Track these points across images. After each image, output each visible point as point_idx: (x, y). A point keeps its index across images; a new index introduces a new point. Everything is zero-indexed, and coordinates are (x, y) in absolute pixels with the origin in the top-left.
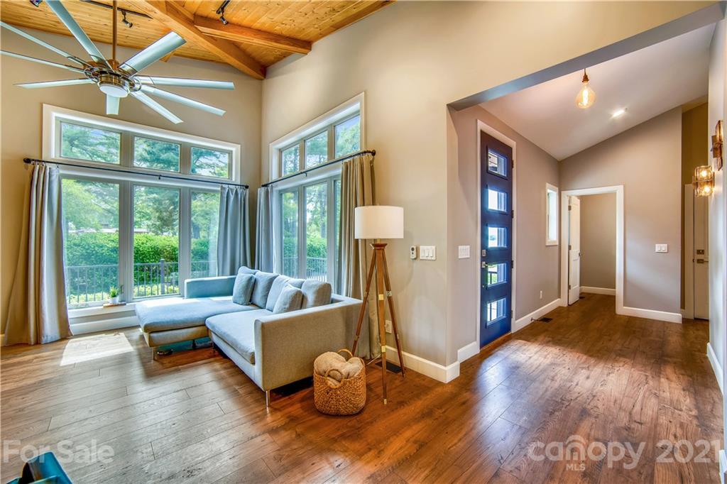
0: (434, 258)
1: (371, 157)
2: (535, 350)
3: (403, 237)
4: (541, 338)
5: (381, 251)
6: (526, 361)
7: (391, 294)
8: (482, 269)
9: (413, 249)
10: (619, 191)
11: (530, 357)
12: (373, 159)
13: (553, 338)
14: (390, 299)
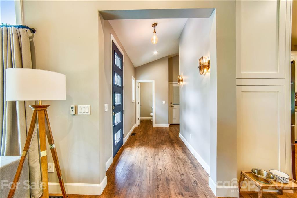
0: (89, 114)
1: (31, 34)
2: (136, 151)
3: (65, 99)
4: (136, 144)
5: (43, 112)
6: (135, 159)
7: (54, 146)
8: (113, 116)
9: (72, 108)
10: (153, 81)
11: (136, 156)
12: (33, 36)
13: (140, 143)
14: (53, 151)
